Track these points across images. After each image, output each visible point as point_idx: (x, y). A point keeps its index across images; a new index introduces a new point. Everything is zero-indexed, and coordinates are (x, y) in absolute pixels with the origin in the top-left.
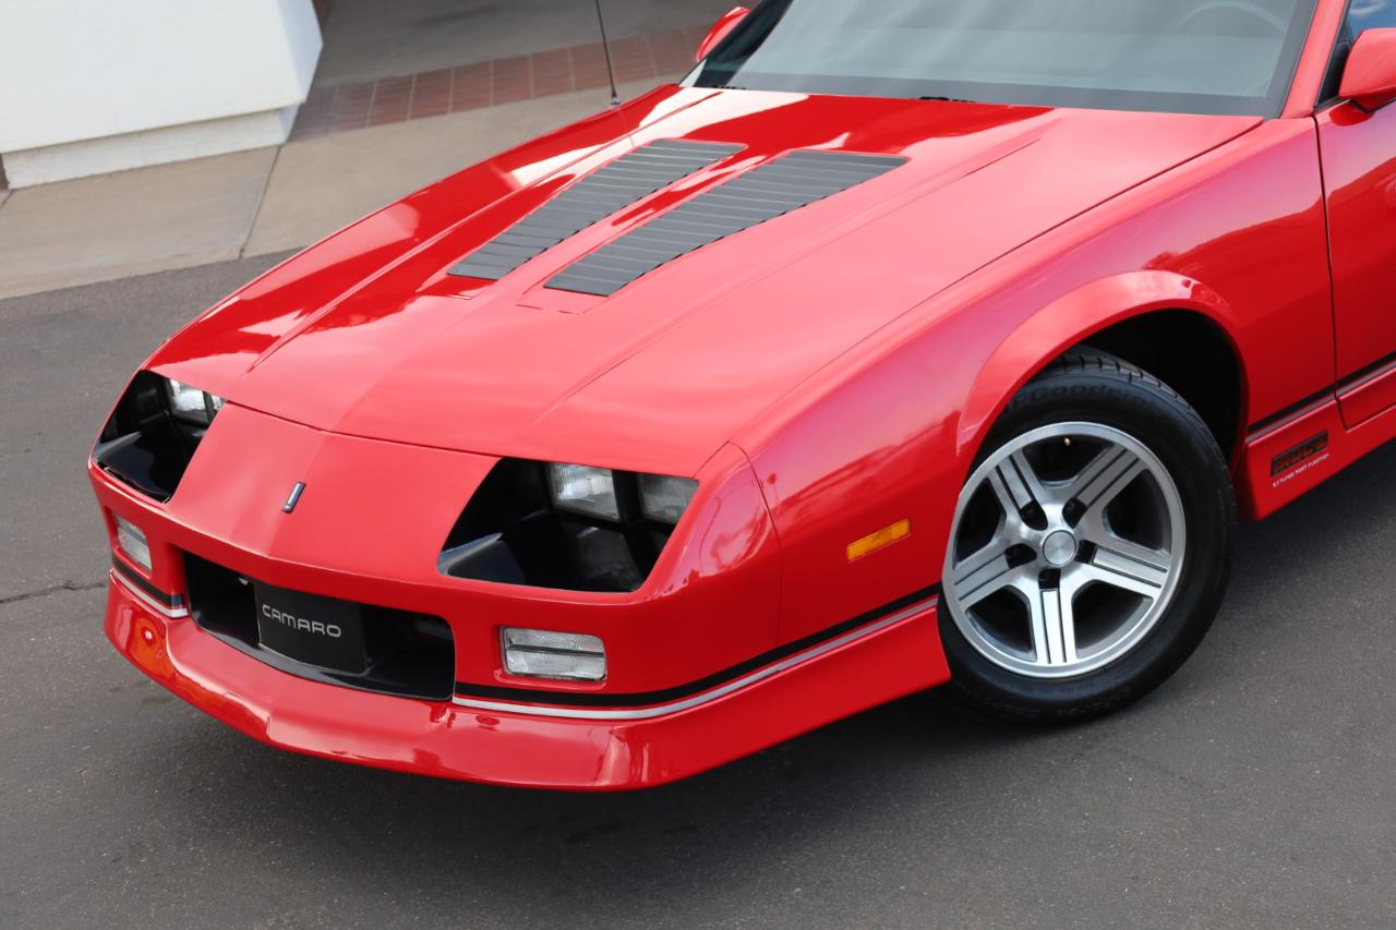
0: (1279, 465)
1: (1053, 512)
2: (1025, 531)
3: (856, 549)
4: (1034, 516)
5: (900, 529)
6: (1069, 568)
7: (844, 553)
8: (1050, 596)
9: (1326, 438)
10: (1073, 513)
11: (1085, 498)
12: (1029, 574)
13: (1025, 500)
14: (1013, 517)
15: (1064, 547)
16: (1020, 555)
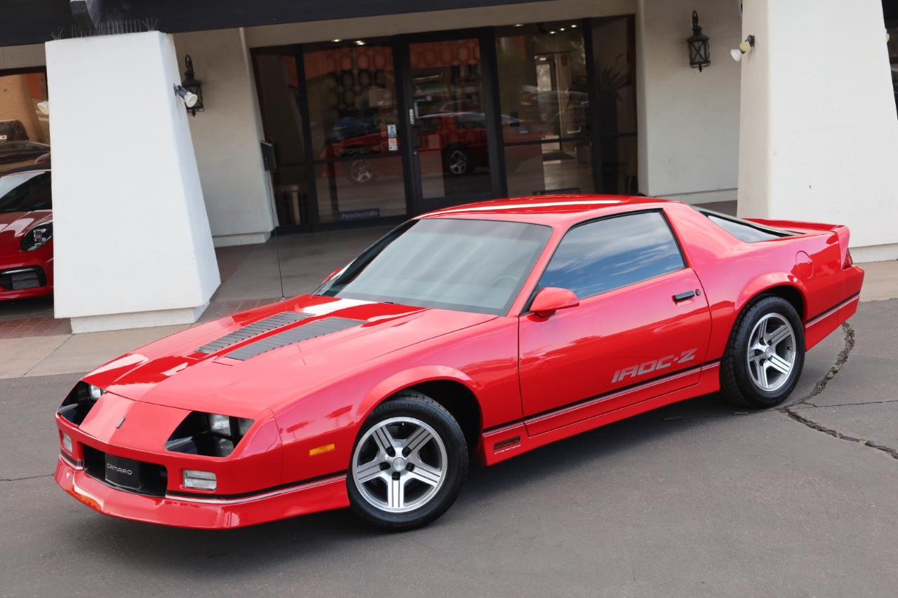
0: (499, 446)
1: (399, 451)
2: (387, 457)
3: (313, 452)
4: (391, 452)
5: (331, 447)
6: (403, 472)
7: (308, 453)
8: (396, 482)
9: (519, 439)
10: (406, 452)
11: (411, 447)
12: (388, 473)
13: (387, 445)
14: (382, 450)
15: (401, 464)
16: (385, 466)
